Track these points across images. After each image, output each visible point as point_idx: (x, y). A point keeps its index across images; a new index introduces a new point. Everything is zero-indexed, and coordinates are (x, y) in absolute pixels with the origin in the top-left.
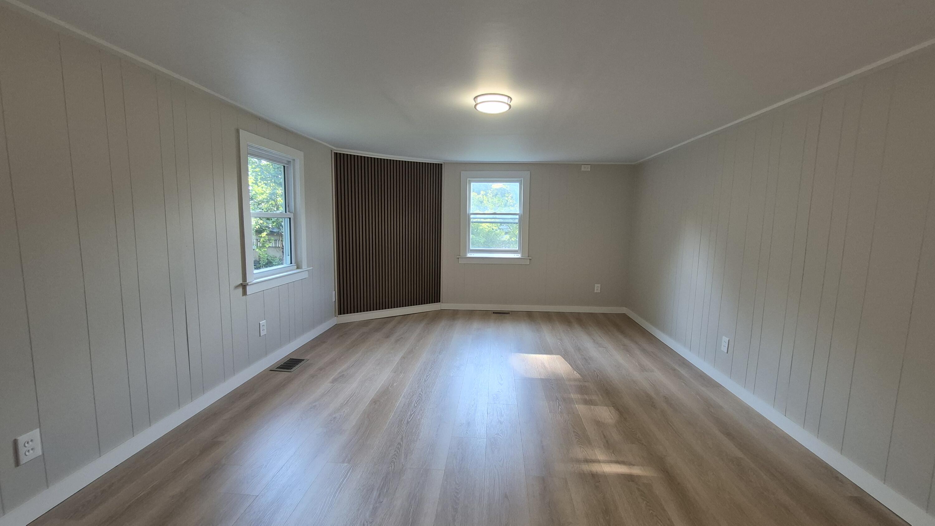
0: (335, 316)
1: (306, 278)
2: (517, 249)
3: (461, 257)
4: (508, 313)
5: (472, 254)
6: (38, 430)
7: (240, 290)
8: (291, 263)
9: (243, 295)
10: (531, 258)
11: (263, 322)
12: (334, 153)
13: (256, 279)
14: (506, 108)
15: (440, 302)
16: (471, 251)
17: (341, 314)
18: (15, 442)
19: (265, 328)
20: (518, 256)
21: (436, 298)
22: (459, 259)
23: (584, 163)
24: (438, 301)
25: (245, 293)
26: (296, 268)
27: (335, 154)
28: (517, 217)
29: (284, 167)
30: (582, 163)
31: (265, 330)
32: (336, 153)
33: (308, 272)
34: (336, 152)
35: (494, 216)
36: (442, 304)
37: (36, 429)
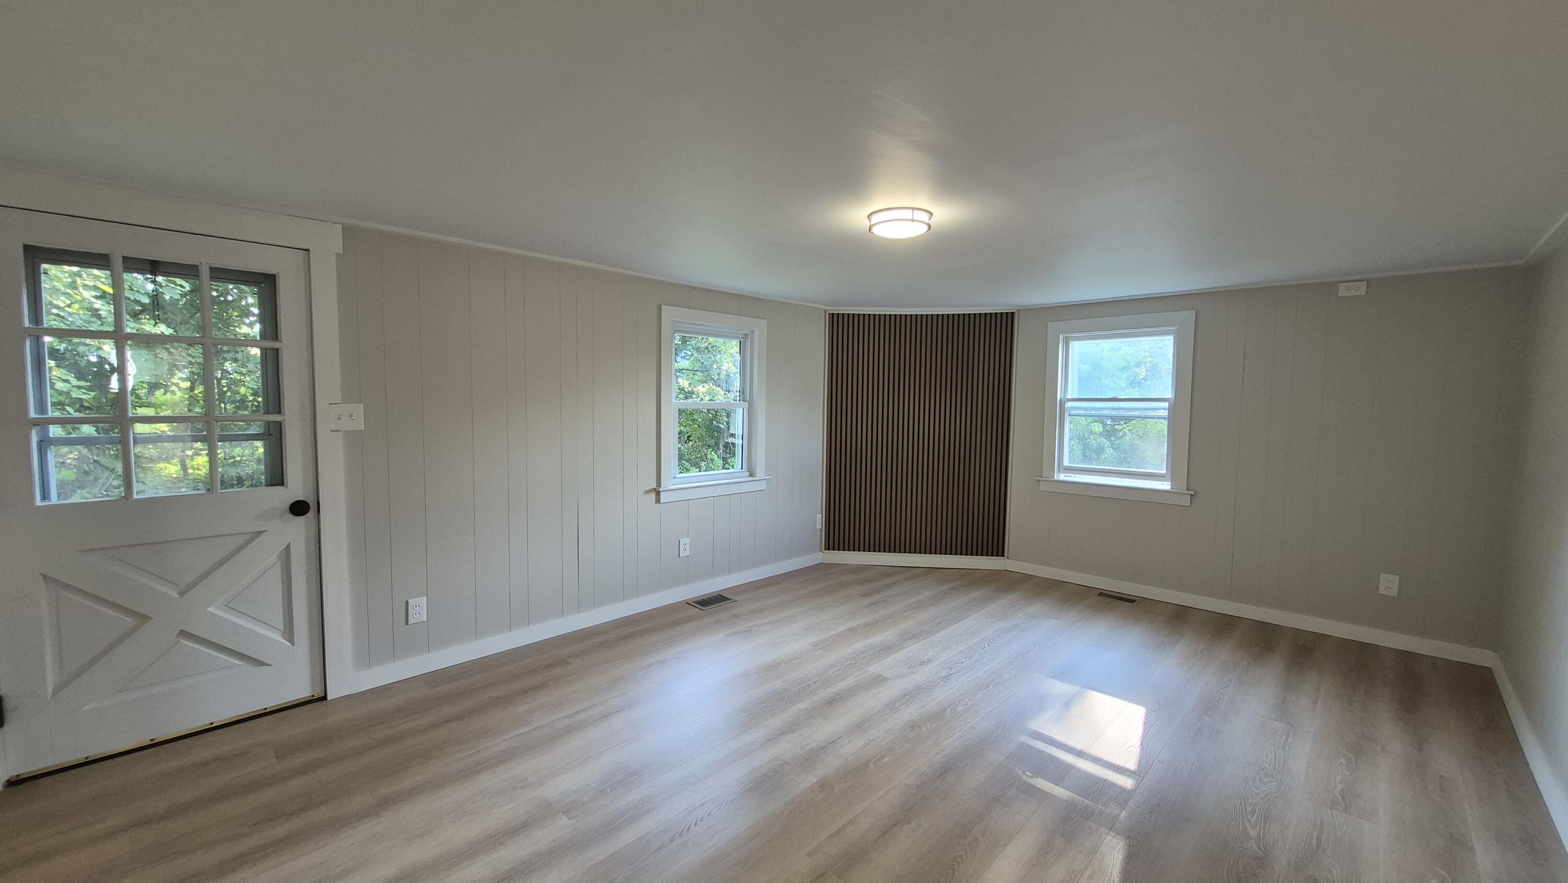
0: (821, 551)
1: (763, 490)
2: (1164, 472)
3: (1044, 479)
4: (1132, 601)
5: (1073, 475)
6: (425, 598)
7: (653, 496)
8: (742, 469)
9: (656, 503)
10: (1193, 493)
11: (685, 541)
12: (829, 314)
13: (673, 485)
14: (921, 229)
15: (1003, 555)
16: (1064, 469)
17: (829, 549)
18: (407, 602)
19: (687, 547)
20: (1166, 486)
21: (997, 548)
22: (1040, 482)
23: (1346, 279)
24: (1000, 553)
25: (658, 501)
26: (748, 475)
27: (831, 316)
28: (1166, 405)
29: (740, 341)
30: (1340, 279)
31: (688, 550)
32: (833, 314)
33: (767, 482)
34: (830, 312)
35: (1116, 404)
36: (1007, 560)
37: (424, 596)
